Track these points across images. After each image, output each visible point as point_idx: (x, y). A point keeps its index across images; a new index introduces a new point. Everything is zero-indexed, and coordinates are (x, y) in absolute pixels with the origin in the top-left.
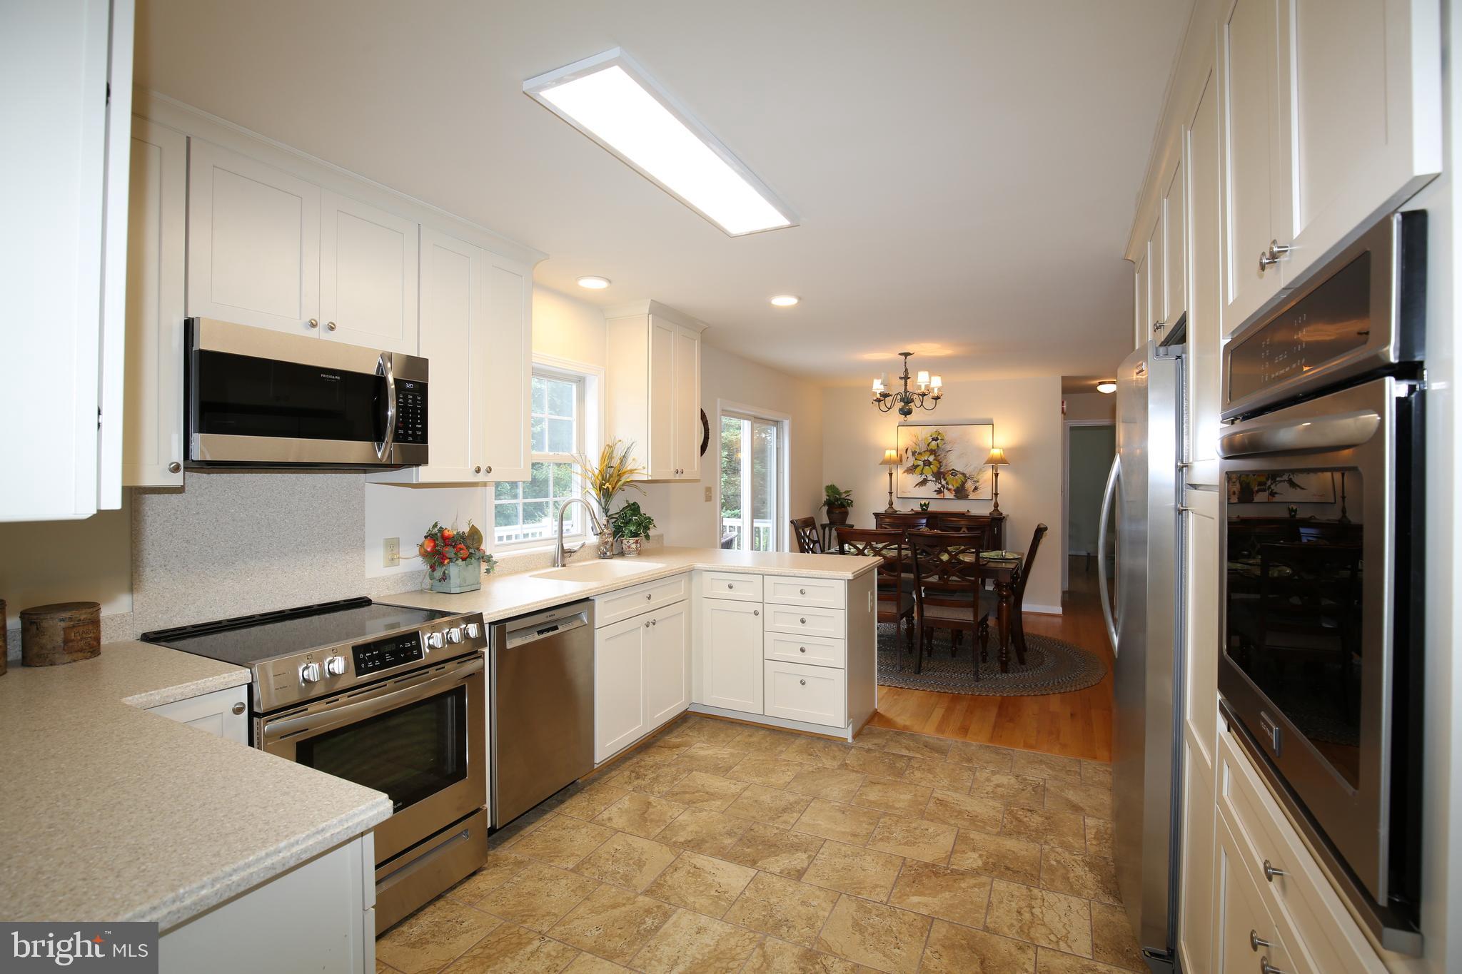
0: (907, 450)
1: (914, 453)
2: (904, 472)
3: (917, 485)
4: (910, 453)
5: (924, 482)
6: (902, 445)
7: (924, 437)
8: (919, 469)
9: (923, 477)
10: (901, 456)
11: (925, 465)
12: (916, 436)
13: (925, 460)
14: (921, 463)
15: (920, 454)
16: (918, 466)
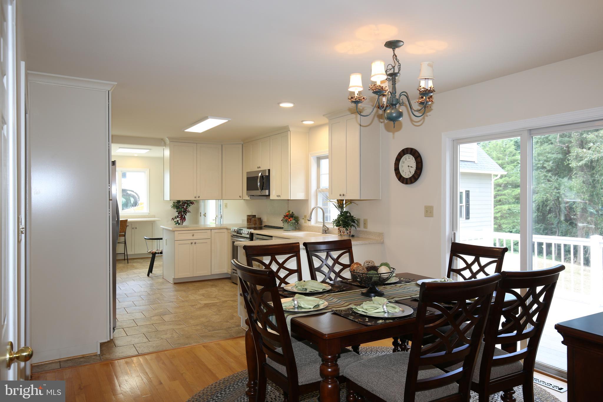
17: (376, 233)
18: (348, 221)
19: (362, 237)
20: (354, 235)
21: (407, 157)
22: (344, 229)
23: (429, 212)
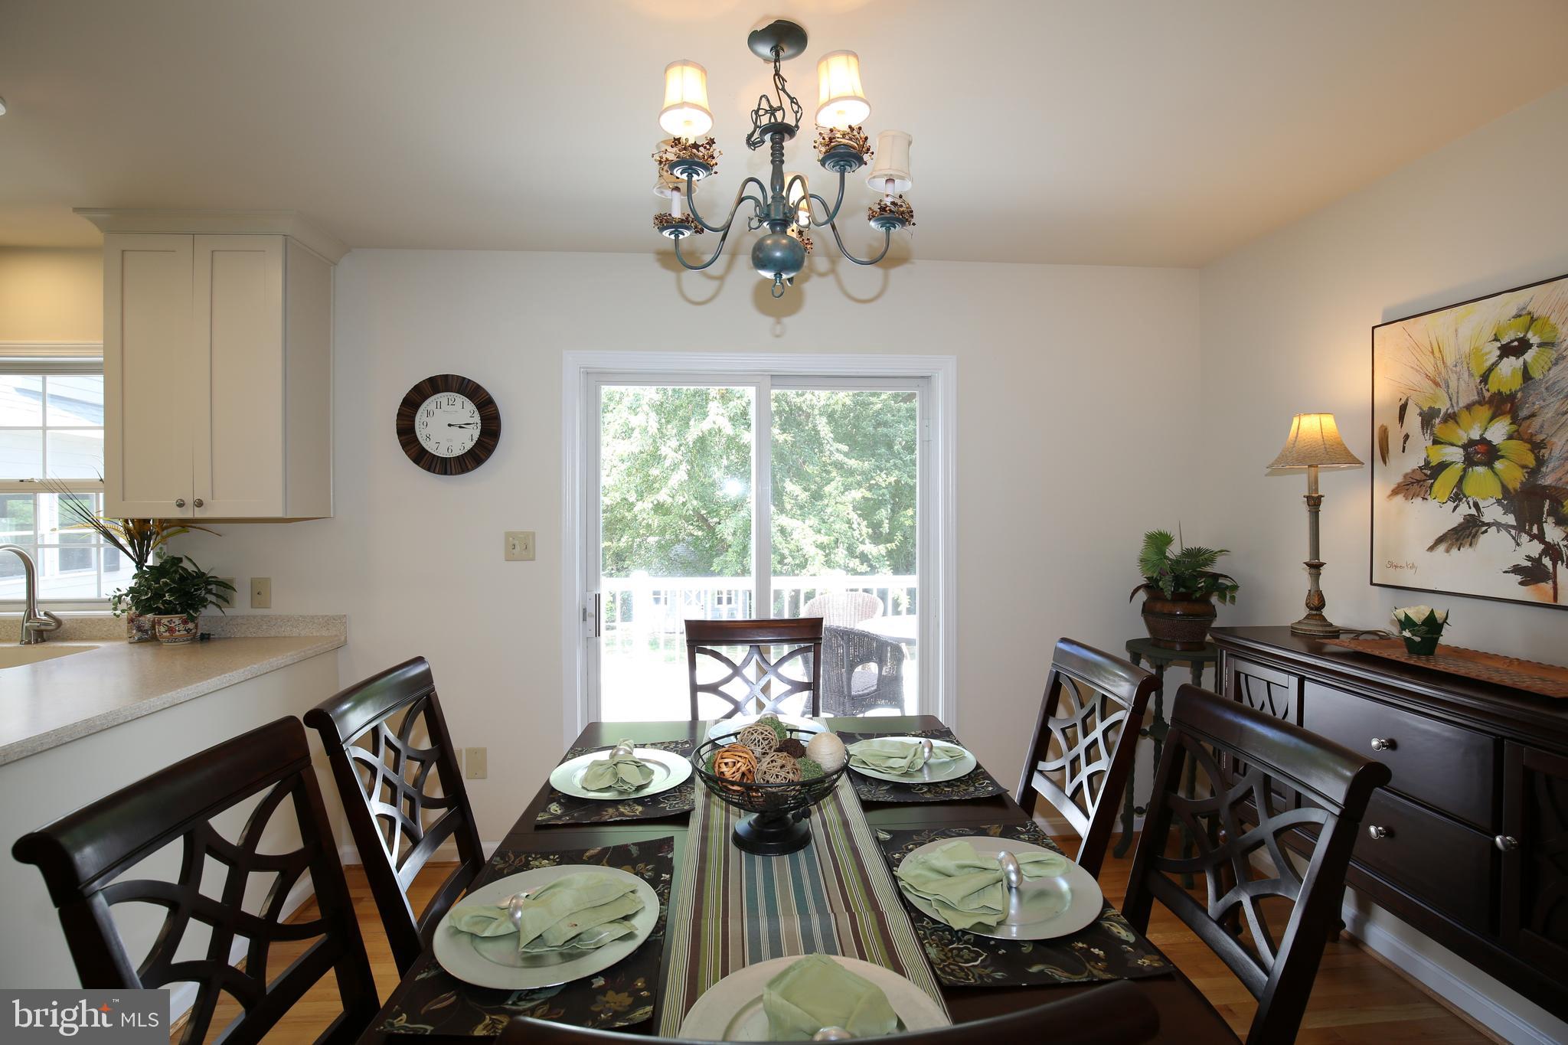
0: (1403, 409)
1: (1427, 419)
2: (1395, 492)
3: (1440, 541)
4: (1413, 420)
5: (1466, 532)
6: (1387, 393)
7: (1466, 348)
8: (1446, 482)
9: (1464, 510)
10: (1384, 432)
11: (1469, 462)
12: (1436, 351)
13: (1471, 443)
14: (1455, 454)
15: (1451, 418)
16: (1443, 466)
17: (313, 617)
18: (196, 590)
19: (246, 638)
20: (209, 634)
21: (444, 401)
22: (174, 620)
23: (519, 547)
